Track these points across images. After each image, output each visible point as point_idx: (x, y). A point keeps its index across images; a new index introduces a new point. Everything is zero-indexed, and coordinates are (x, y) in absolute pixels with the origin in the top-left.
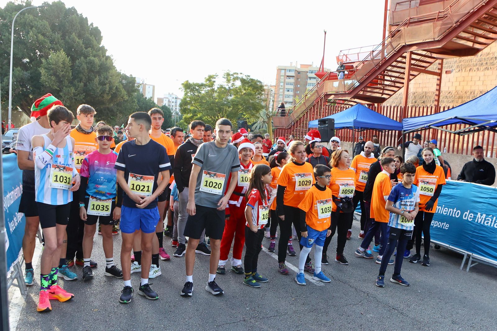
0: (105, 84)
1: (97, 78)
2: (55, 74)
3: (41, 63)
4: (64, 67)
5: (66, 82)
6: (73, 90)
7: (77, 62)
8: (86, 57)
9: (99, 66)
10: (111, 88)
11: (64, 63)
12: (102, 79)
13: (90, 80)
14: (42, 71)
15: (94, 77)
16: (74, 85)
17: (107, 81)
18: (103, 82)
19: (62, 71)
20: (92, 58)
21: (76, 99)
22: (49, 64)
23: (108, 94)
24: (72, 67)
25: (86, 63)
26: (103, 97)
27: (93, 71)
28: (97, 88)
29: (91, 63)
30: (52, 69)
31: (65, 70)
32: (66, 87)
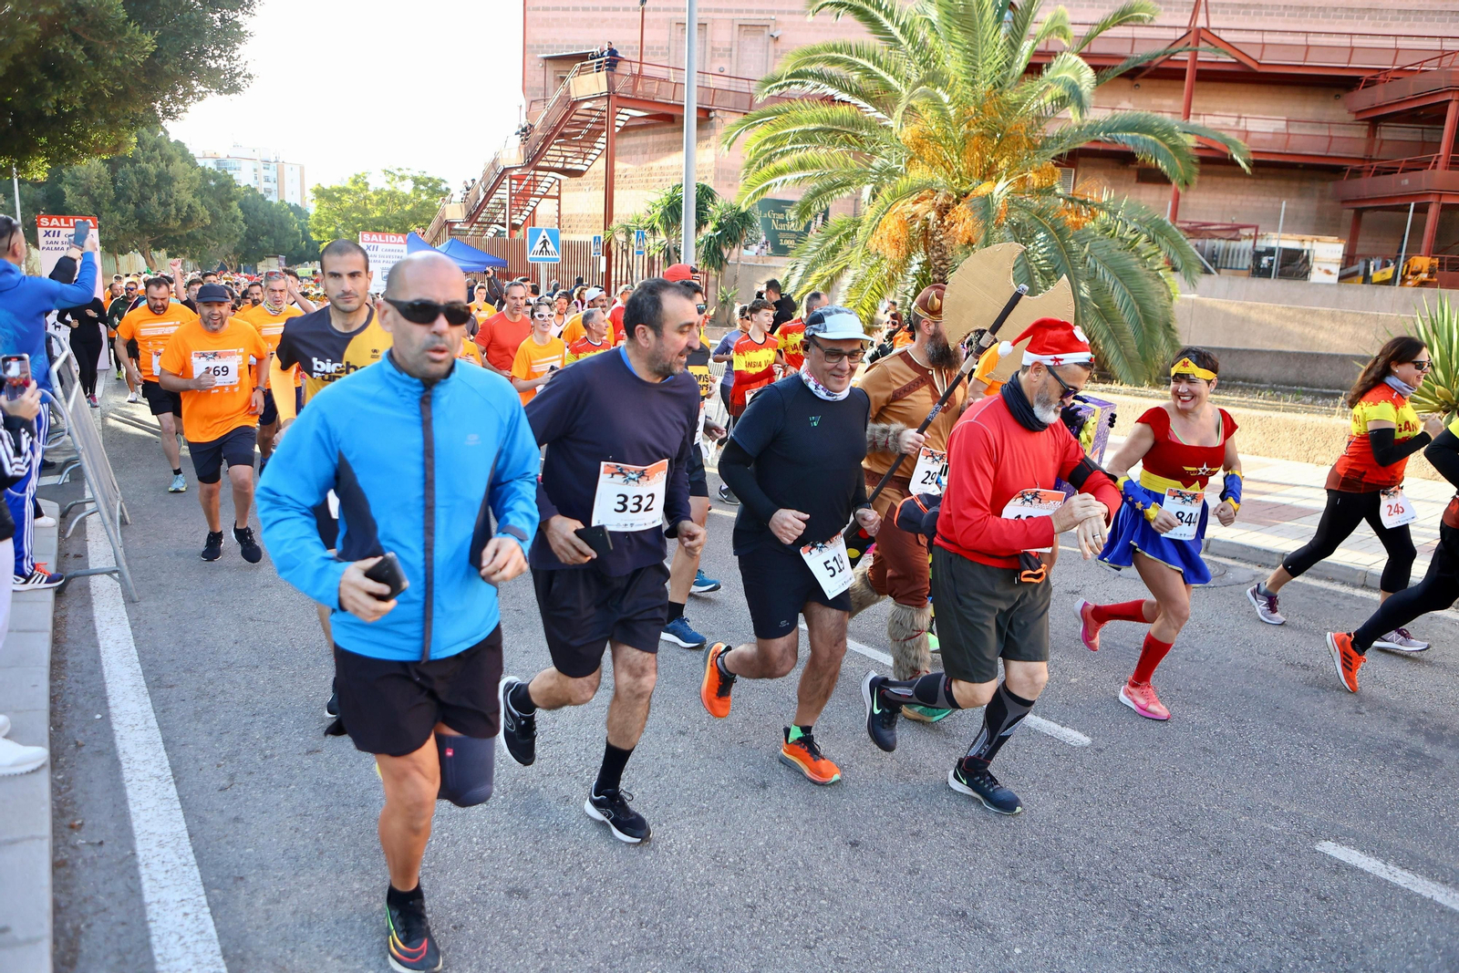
0: (170, 205)
1: (156, 196)
2: (87, 192)
3: (63, 175)
4: (101, 183)
5: (107, 206)
6: (119, 217)
7: (120, 170)
8: (133, 165)
9: (157, 176)
10: (179, 210)
11: (99, 177)
12: (164, 196)
13: (144, 198)
14: (67, 190)
15: (149, 194)
16: (119, 209)
17: (172, 200)
18: (166, 201)
19: (98, 188)
20: (144, 165)
21: (124, 230)
22: (75, 177)
23: (175, 219)
24: (114, 181)
25: (135, 173)
26: (168, 224)
27: (147, 185)
28: (157, 211)
29: (143, 172)
30: (82, 185)
31: (102, 186)
32: (106, 211)
